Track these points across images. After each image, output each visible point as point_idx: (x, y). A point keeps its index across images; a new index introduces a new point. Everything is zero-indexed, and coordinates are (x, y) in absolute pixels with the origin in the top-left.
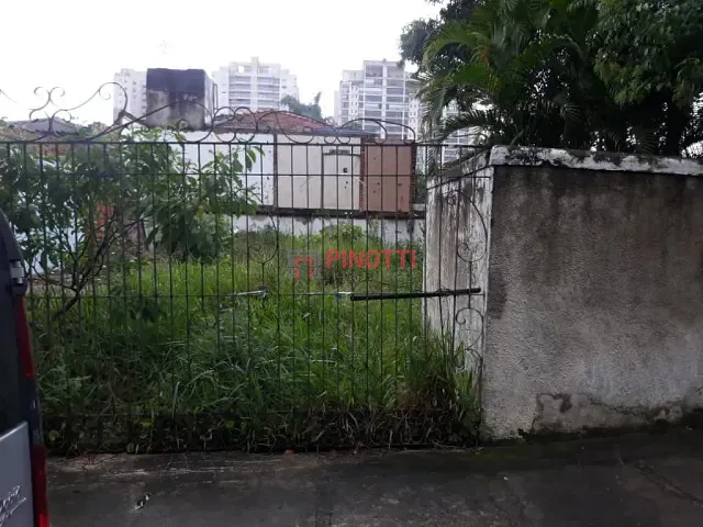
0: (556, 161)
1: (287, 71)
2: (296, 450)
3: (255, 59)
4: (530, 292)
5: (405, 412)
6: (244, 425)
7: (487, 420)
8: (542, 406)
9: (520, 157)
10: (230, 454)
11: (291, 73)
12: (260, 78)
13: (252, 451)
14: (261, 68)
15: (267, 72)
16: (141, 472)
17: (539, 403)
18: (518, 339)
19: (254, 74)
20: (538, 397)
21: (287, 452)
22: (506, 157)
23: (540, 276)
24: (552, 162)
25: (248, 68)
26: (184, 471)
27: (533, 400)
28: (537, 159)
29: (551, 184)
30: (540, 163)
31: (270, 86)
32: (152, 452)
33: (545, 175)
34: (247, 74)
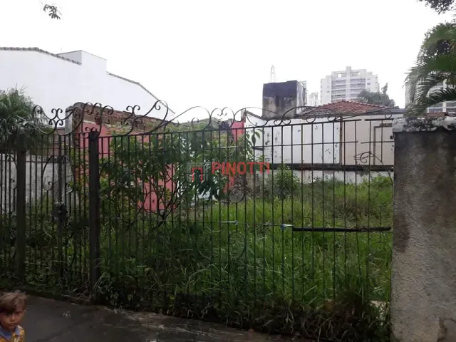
0: (449, 126)
1: (371, 73)
2: (256, 330)
3: (349, 68)
4: (430, 232)
5: (330, 315)
6: (223, 307)
7: (395, 332)
8: (446, 329)
9: (416, 125)
10: (216, 325)
11: (374, 74)
12: (352, 80)
13: (229, 325)
14: (352, 73)
15: (357, 75)
16: (162, 327)
17: (442, 326)
18: (421, 270)
19: (348, 78)
20: (441, 321)
21: (251, 330)
22: (404, 126)
23: (440, 219)
24: (446, 127)
25: (344, 74)
26: (184, 330)
27: (437, 323)
28: (432, 126)
29: (446, 145)
30: (435, 128)
31: (359, 84)
32: (175, 316)
33: (440, 138)
34: (344, 79)
